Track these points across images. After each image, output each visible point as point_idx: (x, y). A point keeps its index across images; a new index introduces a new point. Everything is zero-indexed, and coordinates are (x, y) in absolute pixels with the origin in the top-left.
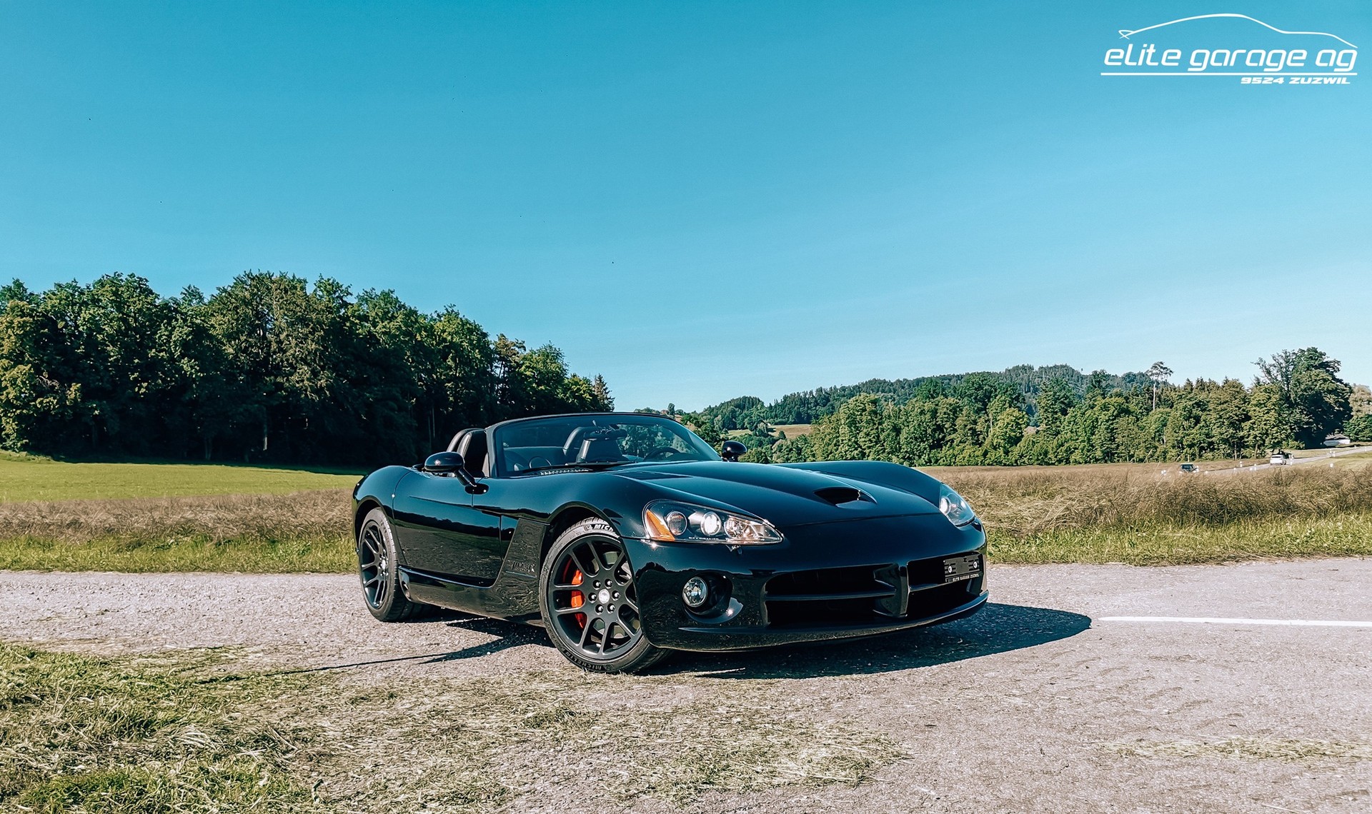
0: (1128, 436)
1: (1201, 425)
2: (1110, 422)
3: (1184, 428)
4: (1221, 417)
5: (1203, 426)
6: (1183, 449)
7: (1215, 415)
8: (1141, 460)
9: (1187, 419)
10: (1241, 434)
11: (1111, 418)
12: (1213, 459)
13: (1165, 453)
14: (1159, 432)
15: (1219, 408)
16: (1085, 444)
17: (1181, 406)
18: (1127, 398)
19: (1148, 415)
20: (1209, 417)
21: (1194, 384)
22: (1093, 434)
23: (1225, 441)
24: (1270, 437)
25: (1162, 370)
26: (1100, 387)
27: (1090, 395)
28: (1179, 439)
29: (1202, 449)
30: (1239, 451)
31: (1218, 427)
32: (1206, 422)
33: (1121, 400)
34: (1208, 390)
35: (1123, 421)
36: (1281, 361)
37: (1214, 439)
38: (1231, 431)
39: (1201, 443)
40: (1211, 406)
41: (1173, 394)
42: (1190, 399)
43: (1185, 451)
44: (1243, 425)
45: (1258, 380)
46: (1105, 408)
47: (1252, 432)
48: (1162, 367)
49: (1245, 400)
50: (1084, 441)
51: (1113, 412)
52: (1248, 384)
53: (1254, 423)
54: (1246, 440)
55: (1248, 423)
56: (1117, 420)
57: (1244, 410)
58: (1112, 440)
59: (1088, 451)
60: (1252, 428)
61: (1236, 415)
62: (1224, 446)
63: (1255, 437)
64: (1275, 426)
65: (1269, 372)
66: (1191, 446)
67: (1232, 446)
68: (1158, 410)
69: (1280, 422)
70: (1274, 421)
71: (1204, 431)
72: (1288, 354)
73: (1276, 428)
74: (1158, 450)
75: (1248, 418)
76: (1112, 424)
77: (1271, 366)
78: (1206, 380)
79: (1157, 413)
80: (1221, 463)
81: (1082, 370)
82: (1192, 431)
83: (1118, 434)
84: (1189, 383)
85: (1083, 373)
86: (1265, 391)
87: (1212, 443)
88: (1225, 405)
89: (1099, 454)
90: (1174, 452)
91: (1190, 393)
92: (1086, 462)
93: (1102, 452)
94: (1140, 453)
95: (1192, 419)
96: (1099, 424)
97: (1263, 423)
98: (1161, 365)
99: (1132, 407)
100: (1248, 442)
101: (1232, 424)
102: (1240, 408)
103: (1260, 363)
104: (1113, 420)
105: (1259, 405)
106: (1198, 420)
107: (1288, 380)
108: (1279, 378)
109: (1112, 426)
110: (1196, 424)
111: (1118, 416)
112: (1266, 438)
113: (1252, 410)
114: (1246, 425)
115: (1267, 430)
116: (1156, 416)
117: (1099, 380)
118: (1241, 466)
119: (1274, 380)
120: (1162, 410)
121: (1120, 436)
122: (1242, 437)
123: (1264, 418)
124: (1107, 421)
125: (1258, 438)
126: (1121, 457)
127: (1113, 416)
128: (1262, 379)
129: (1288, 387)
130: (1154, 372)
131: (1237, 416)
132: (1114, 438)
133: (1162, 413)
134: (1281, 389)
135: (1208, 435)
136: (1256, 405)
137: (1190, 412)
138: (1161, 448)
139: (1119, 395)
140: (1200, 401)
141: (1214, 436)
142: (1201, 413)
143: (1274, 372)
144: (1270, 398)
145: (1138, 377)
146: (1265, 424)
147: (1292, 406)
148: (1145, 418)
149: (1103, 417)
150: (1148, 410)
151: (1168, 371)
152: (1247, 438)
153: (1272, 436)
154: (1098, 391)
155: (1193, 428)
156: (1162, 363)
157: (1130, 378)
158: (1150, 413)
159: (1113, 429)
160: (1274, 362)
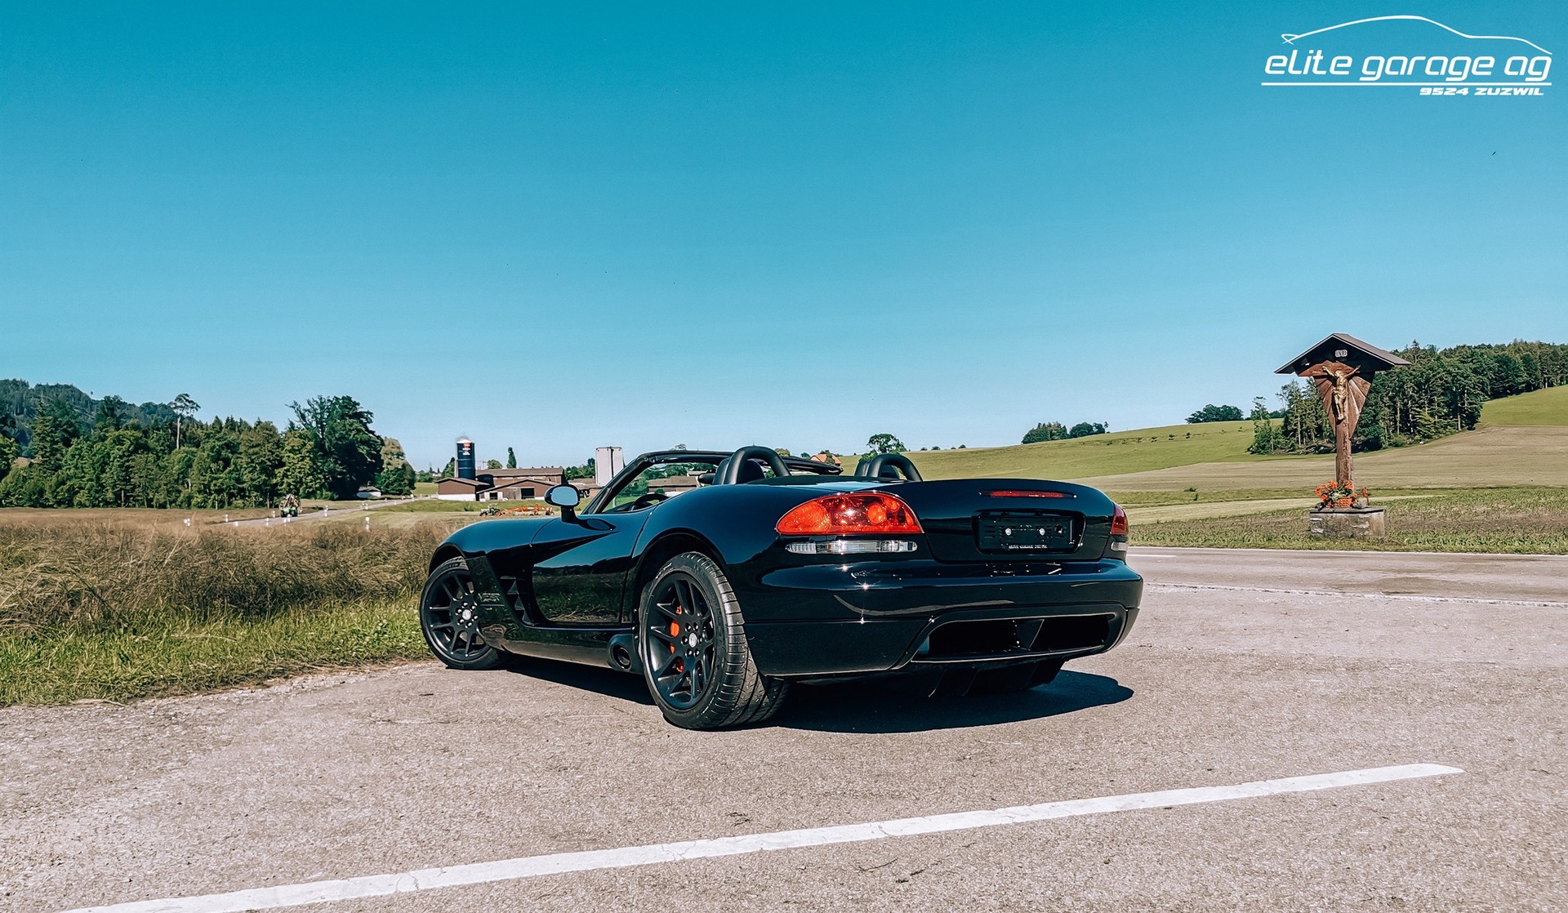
0: (146, 477)
1: (231, 468)
2: (125, 459)
3: (211, 471)
4: (252, 461)
5: (233, 470)
6: (211, 494)
7: (245, 459)
8: (163, 506)
9: (215, 460)
10: (274, 481)
11: (126, 454)
12: (243, 508)
13: (190, 498)
14: (184, 474)
15: (251, 451)
16: (94, 483)
17: (208, 446)
18: (146, 433)
19: (170, 453)
20: (239, 461)
21: (224, 422)
22: (103, 471)
23: (257, 488)
24: (305, 486)
25: (187, 403)
26: (113, 415)
27: (100, 424)
28: (206, 483)
29: (231, 495)
30: (271, 499)
31: (249, 472)
32: (236, 466)
33: (138, 434)
34: (239, 431)
35: (140, 459)
36: (316, 407)
37: (244, 485)
38: (263, 477)
39: (230, 489)
40: (242, 449)
41: (199, 431)
42: (218, 440)
43: (212, 497)
44: (276, 471)
45: (292, 424)
46: (119, 441)
47: (285, 480)
48: (187, 400)
49: (279, 445)
50: (91, 480)
51: (129, 447)
52: (281, 428)
53: (288, 470)
54: (280, 488)
55: (282, 470)
56: (133, 457)
57: (277, 456)
58: (127, 481)
59: (97, 492)
60: (285, 475)
61: (269, 460)
62: (255, 494)
63: (289, 485)
64: (309, 475)
65: (303, 417)
66: (219, 492)
67: (264, 494)
68: (182, 448)
69: (315, 470)
70: (309, 470)
71: (234, 475)
72: (323, 401)
73: (311, 477)
74: (182, 495)
75: (282, 464)
76: (128, 461)
77: (306, 410)
78: (237, 419)
79: (180, 452)
80: (252, 512)
81: (92, 393)
82: (222, 475)
83: (135, 474)
84: (218, 421)
85: (92, 397)
86: (300, 437)
87: (243, 490)
88: (257, 449)
89: (110, 495)
90: (198, 498)
91: (218, 432)
92: (94, 506)
93: (114, 493)
94: (160, 497)
95: (221, 462)
96: (111, 459)
97: (298, 470)
98: (187, 398)
99: (151, 443)
100: (281, 490)
101: (264, 470)
102: (273, 453)
103: (295, 406)
104: (129, 456)
105: (292, 451)
106: (227, 462)
107: (322, 427)
108: (314, 424)
109: (127, 464)
110: (225, 468)
111: (135, 452)
112: (301, 486)
113: (286, 456)
114: (280, 471)
115: (301, 479)
116: (180, 456)
117: (112, 409)
118: (274, 516)
119: (308, 426)
120: (187, 449)
121: (136, 476)
122: (276, 485)
123: (298, 465)
124: (121, 457)
125: (292, 487)
126: (138, 500)
127: (129, 451)
128: (296, 424)
129: (323, 435)
130: (179, 404)
131: (271, 462)
132: (130, 478)
133: (187, 453)
134: (316, 436)
135: (238, 481)
136: (290, 451)
137: (219, 453)
138: (185, 492)
139: (136, 427)
140: (231, 443)
141: (245, 482)
142: (230, 455)
143: (309, 417)
144: (305, 444)
145: (160, 409)
146: (300, 472)
147: (327, 454)
148: (166, 457)
149: (116, 452)
150: (172, 447)
151: (195, 406)
152: (282, 485)
153: (307, 484)
154: (109, 420)
155: (222, 472)
156: (187, 395)
157: (149, 408)
158: (174, 452)
159: (128, 467)
160: (309, 407)
